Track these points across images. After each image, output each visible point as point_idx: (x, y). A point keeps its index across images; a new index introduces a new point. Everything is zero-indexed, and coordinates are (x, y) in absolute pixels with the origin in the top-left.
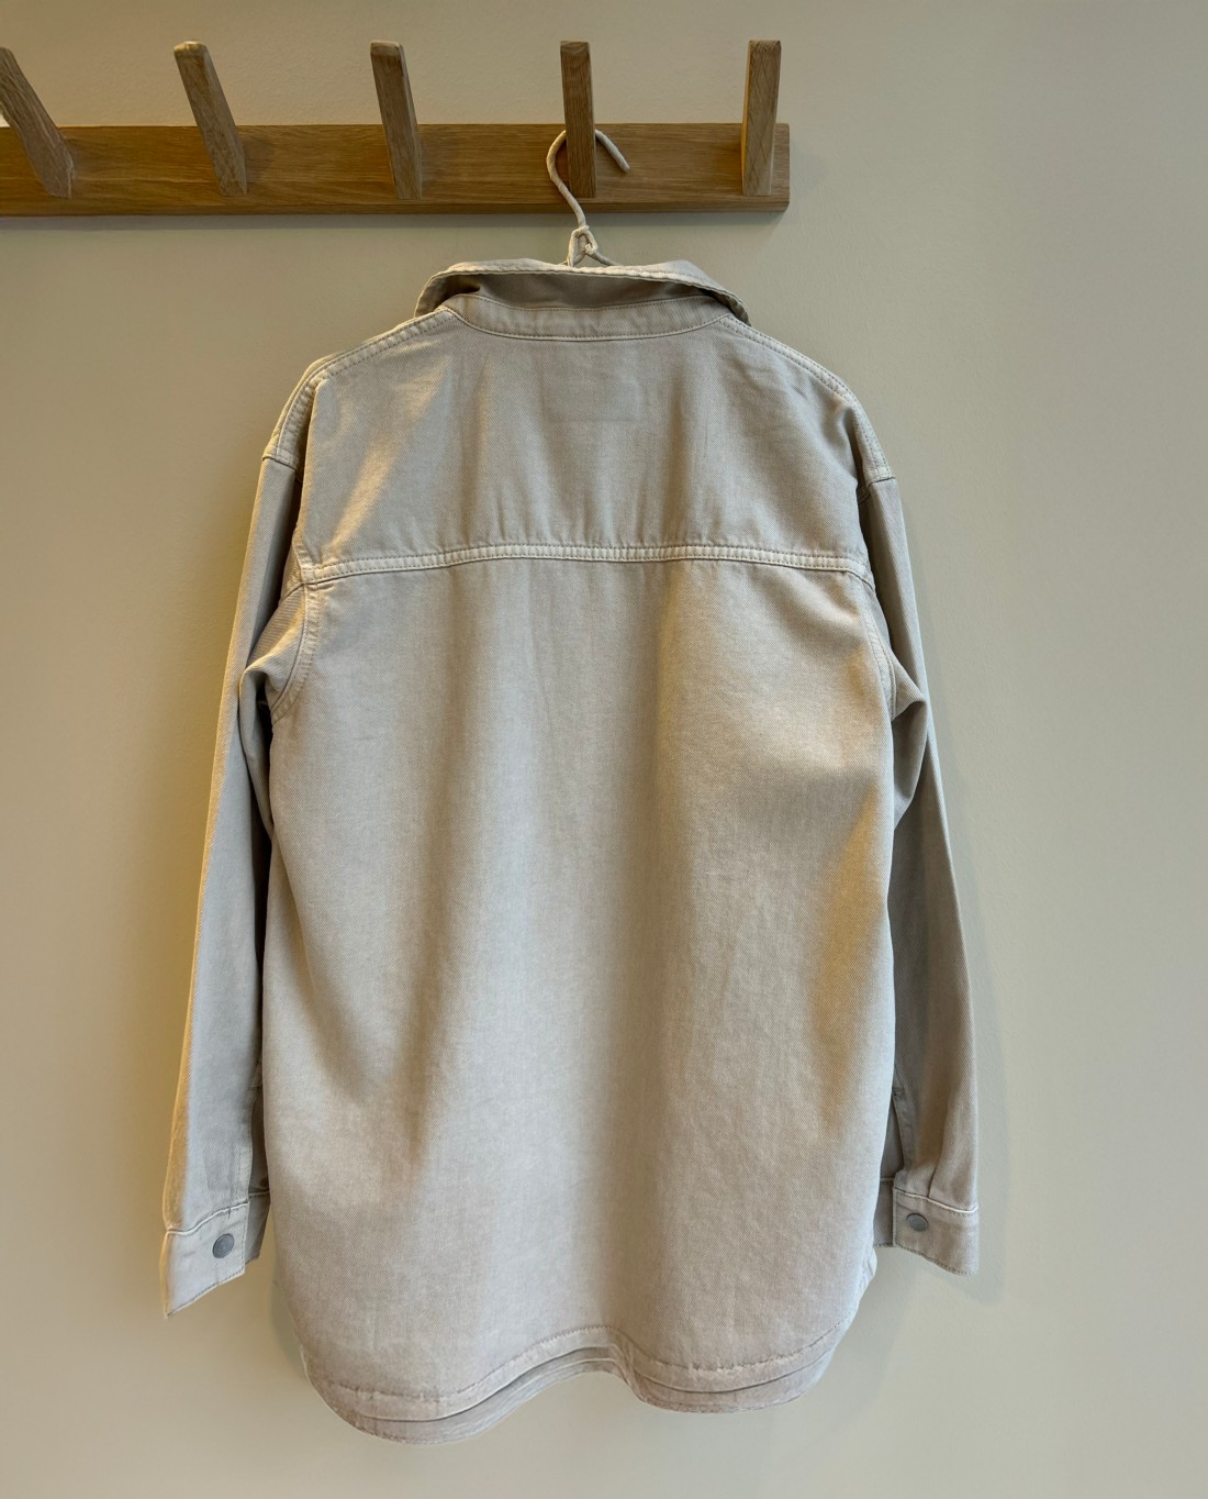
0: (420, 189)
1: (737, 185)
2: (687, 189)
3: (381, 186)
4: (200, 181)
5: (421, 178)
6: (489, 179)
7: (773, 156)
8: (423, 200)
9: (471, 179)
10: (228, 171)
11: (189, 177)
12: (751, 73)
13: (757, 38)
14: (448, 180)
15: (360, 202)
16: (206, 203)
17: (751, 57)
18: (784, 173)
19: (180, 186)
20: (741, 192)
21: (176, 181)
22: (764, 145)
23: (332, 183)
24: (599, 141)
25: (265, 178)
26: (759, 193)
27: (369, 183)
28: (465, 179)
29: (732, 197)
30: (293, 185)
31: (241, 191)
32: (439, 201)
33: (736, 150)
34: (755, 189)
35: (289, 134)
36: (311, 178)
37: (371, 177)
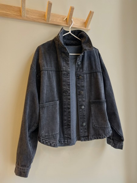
2: (80, 26)
4: (18, 14)
5: (50, 20)
6: (57, 21)
8: (49, 23)
9: (55, 21)
10: (24, 14)
12: (90, 14)
14: (53, 20)
19: (16, 15)
23: (37, 18)
25: (28, 16)
26: (87, 28)
29: (85, 28)
30: (32, 17)
31: (25, 17)
32: (51, 23)
33: (85, 23)
36: (34, 17)
37: (43, 18)
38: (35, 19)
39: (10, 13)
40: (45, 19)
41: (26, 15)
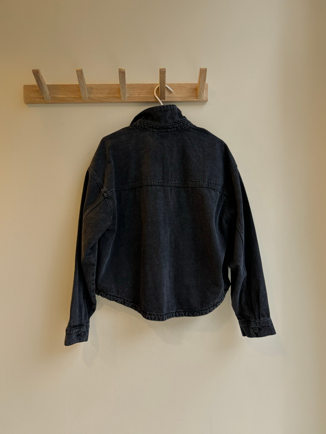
0: (126, 98)
1: (197, 97)
2: (185, 98)
3: (117, 97)
4: (77, 96)
5: (127, 96)
6: (142, 96)
7: (205, 91)
8: (127, 100)
9: (138, 96)
10: (84, 95)
11: (75, 96)
12: (200, 75)
13: (202, 67)
14: (132, 96)
15: (113, 101)
16: (79, 101)
17: (201, 71)
18: (207, 95)
19: (73, 98)
20: (197, 99)
21: (72, 96)
22: (203, 89)
23: (106, 97)
24: (166, 88)
25: (92, 96)
26: (201, 99)
27: (115, 97)
28: (136, 96)
29: (196, 100)
30: (98, 97)
31: (87, 99)
32: (131, 101)
33: (196, 89)
34: (200, 98)
35: (97, 86)
36: (102, 96)
37: (116, 95)
38: (103, 98)
39: (65, 96)
40: (119, 96)
41: (87, 96)
